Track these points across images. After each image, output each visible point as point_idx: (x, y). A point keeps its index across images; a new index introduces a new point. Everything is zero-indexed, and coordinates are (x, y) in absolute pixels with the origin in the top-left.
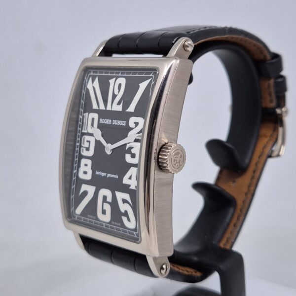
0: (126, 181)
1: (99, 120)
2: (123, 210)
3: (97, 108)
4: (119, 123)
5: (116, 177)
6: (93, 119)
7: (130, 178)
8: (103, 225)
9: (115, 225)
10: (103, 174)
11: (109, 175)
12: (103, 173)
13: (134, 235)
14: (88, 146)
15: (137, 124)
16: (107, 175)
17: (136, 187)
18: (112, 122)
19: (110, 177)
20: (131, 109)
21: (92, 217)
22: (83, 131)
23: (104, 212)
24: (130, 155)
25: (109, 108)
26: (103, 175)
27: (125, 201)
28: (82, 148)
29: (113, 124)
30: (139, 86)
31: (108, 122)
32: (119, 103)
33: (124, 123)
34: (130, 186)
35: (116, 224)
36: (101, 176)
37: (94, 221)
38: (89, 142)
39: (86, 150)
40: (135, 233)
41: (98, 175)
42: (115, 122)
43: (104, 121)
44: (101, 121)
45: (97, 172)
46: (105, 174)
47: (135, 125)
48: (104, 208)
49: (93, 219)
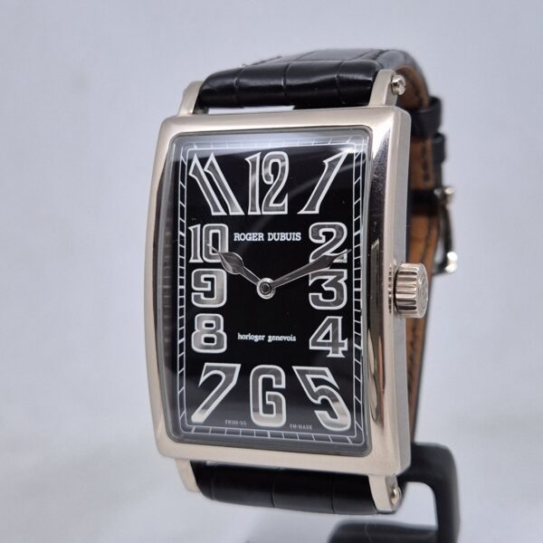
0: (316, 343)
1: (231, 237)
3: (225, 214)
4: (283, 237)
5: (291, 339)
6: (215, 236)
7: (327, 338)
8: (266, 435)
9: (297, 430)
10: (257, 338)
11: (271, 339)
12: (256, 336)
13: (348, 442)
14: (209, 289)
15: (328, 236)
16: (266, 338)
17: (344, 353)
18: (266, 237)
19: (274, 342)
20: (312, 208)
21: (236, 422)
22: (192, 261)
24: (320, 295)
25: (254, 211)
26: (256, 340)
28: (193, 294)
29: (269, 240)
31: (255, 237)
32: (278, 200)
33: (297, 236)
34: (326, 353)
35: (300, 427)
36: (252, 341)
37: (241, 429)
38: (212, 280)
39: (205, 296)
40: (348, 437)
41: (243, 340)
42: (272, 236)
43: (246, 237)
44: (238, 237)
45: (239, 335)
46: (262, 337)
47: (324, 237)
48: (268, 402)
49: (240, 426)
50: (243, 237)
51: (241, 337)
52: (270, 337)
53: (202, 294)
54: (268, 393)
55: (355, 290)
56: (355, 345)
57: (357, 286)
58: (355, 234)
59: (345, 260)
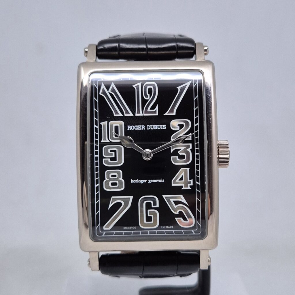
0: (176, 182)
1: (126, 128)
2: (176, 212)
3: (121, 115)
4: (156, 127)
5: (162, 181)
8: (147, 233)
9: (165, 229)
10: (142, 182)
11: (150, 181)
14: (113, 156)
15: (181, 126)
16: (147, 181)
17: (191, 187)
18: (146, 127)
19: (152, 183)
20: (172, 112)
21: (129, 228)
22: (103, 141)
23: (149, 219)
24: (177, 157)
25: (139, 114)
27: (177, 203)
28: (104, 159)
29: (148, 129)
30: (177, 89)
31: (140, 128)
32: (153, 108)
33: (164, 127)
34: (182, 187)
35: (167, 227)
36: (140, 183)
38: (115, 151)
39: (111, 160)
40: (192, 231)
41: (134, 183)
42: (150, 127)
46: (145, 181)
47: (179, 127)
48: (149, 215)
49: (132, 230)
50: (133, 128)
51: (133, 181)
52: (149, 181)
53: (109, 159)
54: (149, 210)
55: (196, 154)
56: (197, 182)
57: (197, 152)
58: (195, 125)
59: (190, 139)
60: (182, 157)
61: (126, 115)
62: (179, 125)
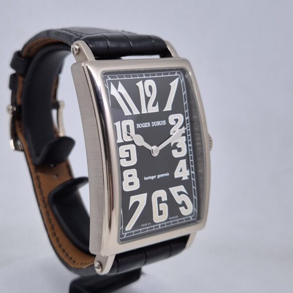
0: (177, 174)
1: (135, 126)
2: (180, 202)
3: (131, 114)
4: (158, 123)
5: (167, 174)
6: (128, 127)
7: (181, 171)
8: (159, 227)
10: (153, 178)
11: (159, 176)
13: (190, 219)
14: (128, 156)
15: (176, 120)
16: (157, 177)
17: (188, 176)
18: (151, 124)
19: (160, 178)
20: (168, 107)
21: (146, 225)
22: (118, 142)
23: (160, 213)
24: (176, 150)
25: (144, 111)
26: (153, 179)
27: (180, 193)
28: (121, 160)
30: (170, 86)
31: (146, 125)
32: (154, 105)
33: (164, 123)
34: (182, 178)
35: (173, 218)
36: (151, 179)
37: (148, 228)
38: (129, 151)
39: (127, 160)
40: (191, 217)
41: (146, 180)
42: (154, 124)
43: (142, 126)
44: (138, 126)
45: (145, 178)
46: (155, 177)
47: (175, 122)
48: (160, 209)
49: (148, 226)
50: (141, 126)
51: (146, 179)
52: (158, 176)
53: (125, 159)
54: (160, 205)
55: (189, 145)
56: (192, 172)
57: (190, 144)
58: (186, 119)
59: (184, 132)
60: (180, 150)
61: (134, 114)
62: (175, 120)
